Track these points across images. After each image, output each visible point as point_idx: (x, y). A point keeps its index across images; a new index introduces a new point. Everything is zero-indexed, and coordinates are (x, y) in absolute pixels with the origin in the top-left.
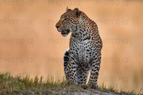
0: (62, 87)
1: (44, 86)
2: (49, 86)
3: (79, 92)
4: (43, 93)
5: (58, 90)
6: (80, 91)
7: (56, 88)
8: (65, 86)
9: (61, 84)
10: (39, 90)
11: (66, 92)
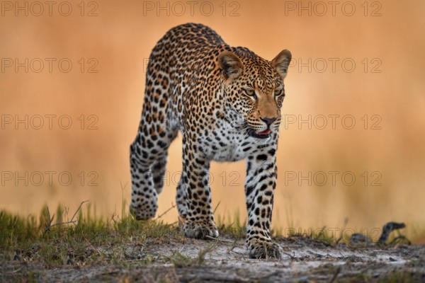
0: (123, 234)
1: (72, 235)
2: (86, 235)
3: (173, 245)
4: (71, 256)
5: (112, 244)
6: (174, 243)
7: (106, 240)
8: (132, 229)
9: (119, 225)
10: (58, 249)
11: (136, 248)
